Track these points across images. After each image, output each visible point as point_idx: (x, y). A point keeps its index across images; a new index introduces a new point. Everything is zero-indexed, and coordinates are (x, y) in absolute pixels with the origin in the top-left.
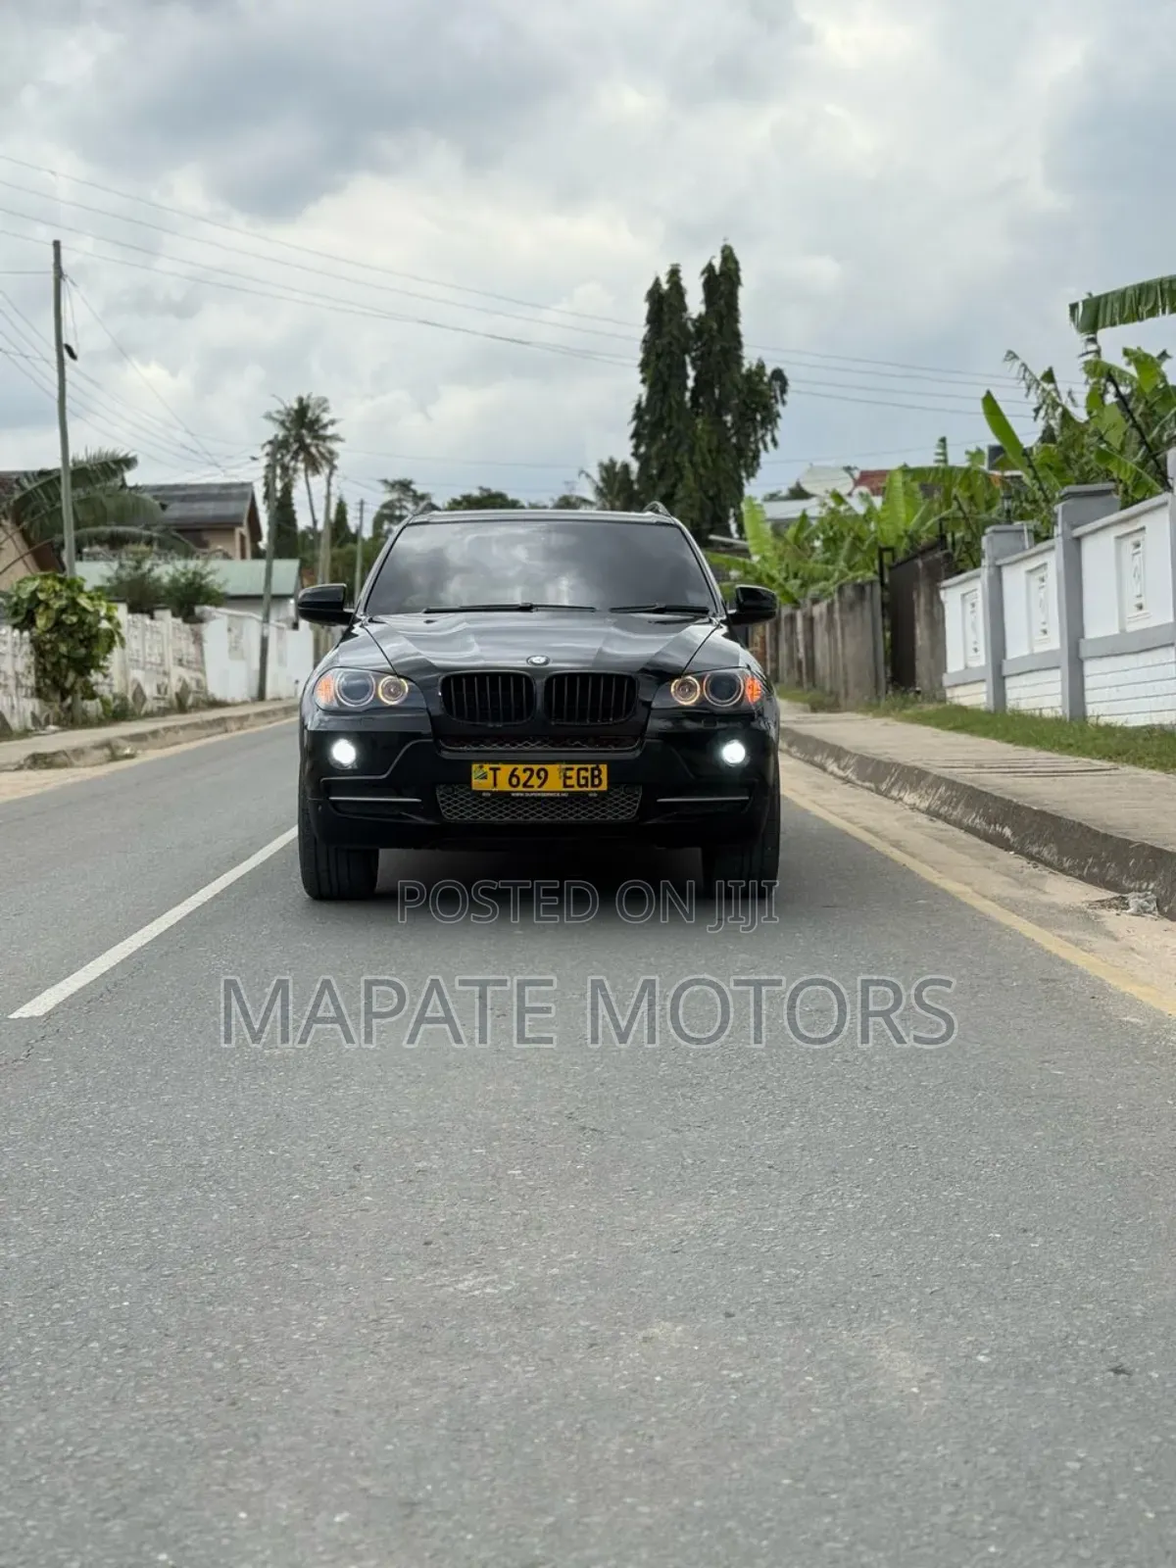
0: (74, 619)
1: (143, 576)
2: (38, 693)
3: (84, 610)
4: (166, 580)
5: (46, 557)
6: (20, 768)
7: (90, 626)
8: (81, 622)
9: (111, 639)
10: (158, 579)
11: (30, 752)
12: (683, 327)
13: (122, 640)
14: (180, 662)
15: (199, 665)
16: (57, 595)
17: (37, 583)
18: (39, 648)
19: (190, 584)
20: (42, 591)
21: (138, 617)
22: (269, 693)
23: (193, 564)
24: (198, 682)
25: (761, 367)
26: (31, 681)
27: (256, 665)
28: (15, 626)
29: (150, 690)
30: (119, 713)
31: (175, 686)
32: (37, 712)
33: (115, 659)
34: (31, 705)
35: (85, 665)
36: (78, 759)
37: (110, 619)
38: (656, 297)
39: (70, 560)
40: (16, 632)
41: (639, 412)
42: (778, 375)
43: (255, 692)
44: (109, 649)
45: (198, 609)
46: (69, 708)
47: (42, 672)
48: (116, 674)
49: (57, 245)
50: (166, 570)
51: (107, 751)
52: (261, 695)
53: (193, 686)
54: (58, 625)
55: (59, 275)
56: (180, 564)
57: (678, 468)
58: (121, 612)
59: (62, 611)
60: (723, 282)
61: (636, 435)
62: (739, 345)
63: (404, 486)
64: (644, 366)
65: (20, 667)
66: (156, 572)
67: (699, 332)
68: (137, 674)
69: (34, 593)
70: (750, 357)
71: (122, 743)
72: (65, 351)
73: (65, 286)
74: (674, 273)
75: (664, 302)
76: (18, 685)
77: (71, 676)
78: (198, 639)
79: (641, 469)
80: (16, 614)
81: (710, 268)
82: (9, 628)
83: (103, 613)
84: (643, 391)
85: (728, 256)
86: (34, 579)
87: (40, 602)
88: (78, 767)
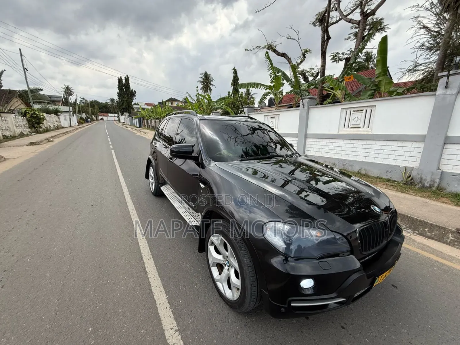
0: (35, 116)
1: (47, 108)
2: (29, 128)
3: (37, 114)
4: (51, 109)
5: (28, 104)
6: (28, 145)
7: (39, 117)
8: (37, 116)
9: (44, 119)
10: (50, 109)
11: (30, 142)
12: (123, 84)
13: (46, 119)
14: (56, 122)
15: (60, 122)
16: (31, 111)
17: (26, 109)
18: (28, 120)
19: (56, 110)
20: (27, 110)
21: (48, 115)
22: (72, 125)
23: (56, 107)
24: (60, 124)
25: (133, 90)
26: (27, 126)
27: (69, 122)
28: (22, 116)
29: (52, 126)
30: (47, 130)
31: (56, 125)
32: (30, 131)
33: (45, 122)
34: (29, 130)
35: (39, 123)
36: (41, 143)
37: (43, 116)
38: (119, 79)
39: (32, 104)
40: (22, 117)
41: (118, 93)
42: (135, 91)
43: (69, 126)
44: (44, 121)
45: (58, 114)
46: (36, 130)
47: (29, 124)
48: (45, 124)
49: (20, 49)
50: (51, 107)
51: (47, 140)
52: (71, 126)
53: (59, 125)
54: (32, 116)
55: (21, 55)
56: (54, 106)
57: (124, 100)
58: (45, 115)
59: (32, 114)
60: (127, 79)
61: (118, 96)
62: (130, 87)
63: (83, 98)
64: (118, 88)
65: (24, 123)
66: (49, 108)
67: (125, 85)
68: (49, 124)
69: (25, 111)
70: (131, 88)
71: (50, 138)
72: (25, 69)
73: (23, 57)
74: (121, 77)
75: (120, 80)
76: (24, 126)
77: (36, 125)
78: (59, 118)
79: (119, 100)
80: (22, 114)
81: (125, 78)
82: (21, 117)
83: (41, 115)
84: (118, 91)
85: (127, 76)
86: (25, 108)
87: (27, 112)
88: (42, 144)
